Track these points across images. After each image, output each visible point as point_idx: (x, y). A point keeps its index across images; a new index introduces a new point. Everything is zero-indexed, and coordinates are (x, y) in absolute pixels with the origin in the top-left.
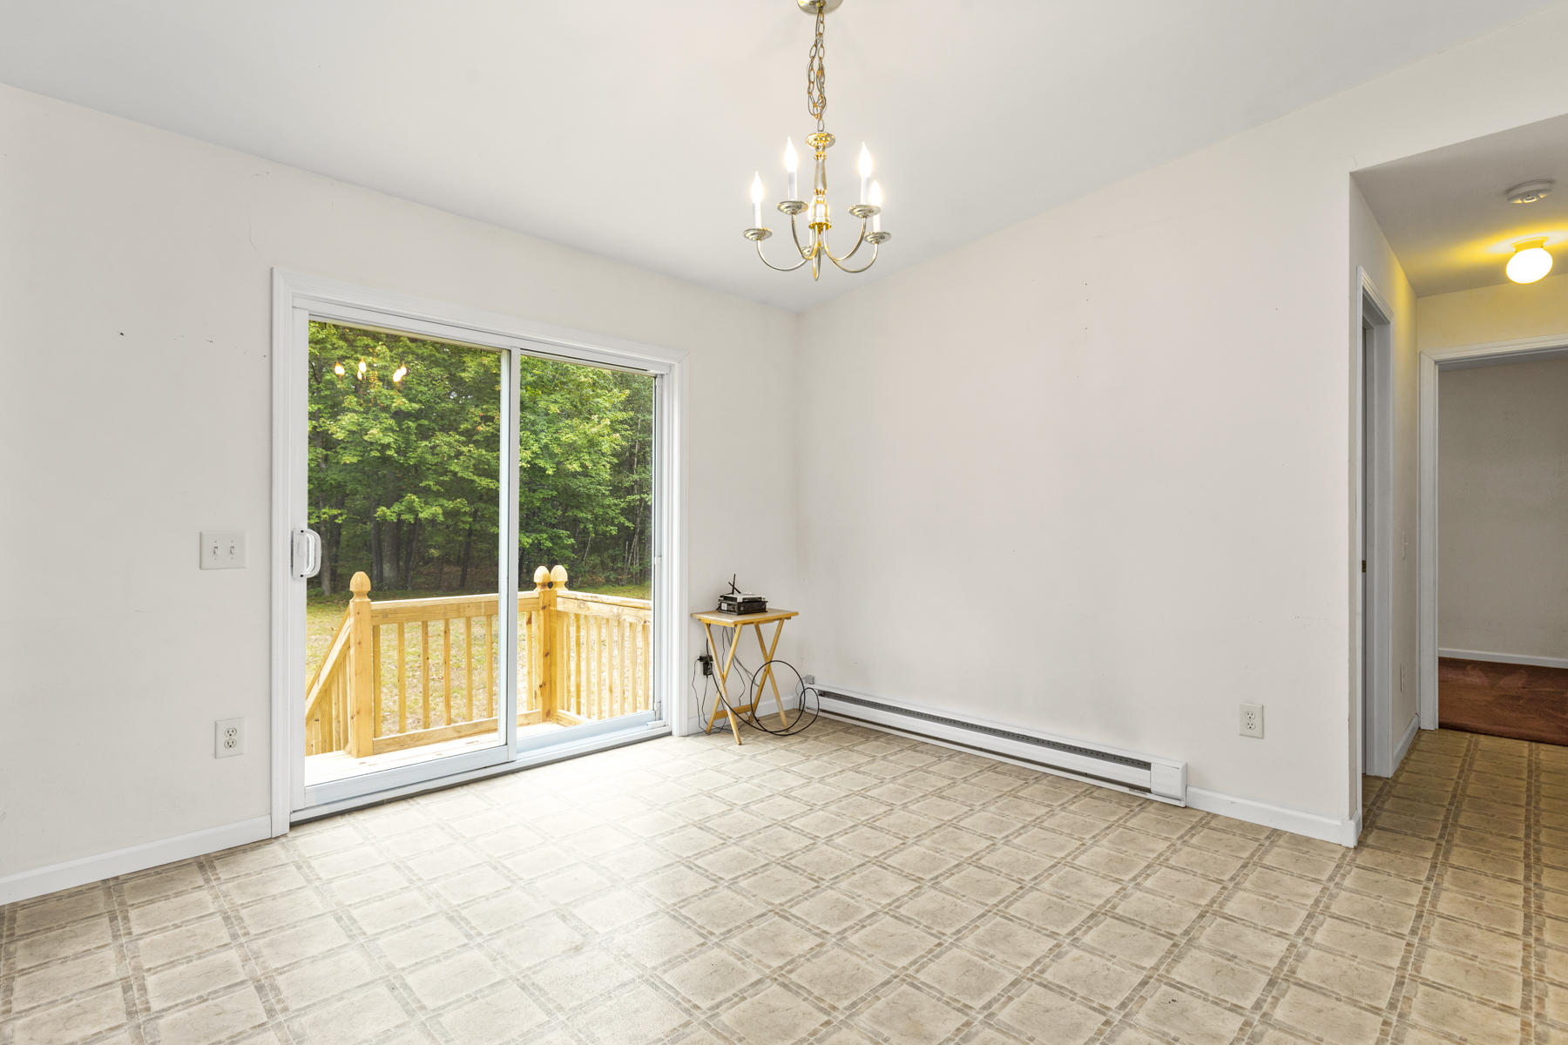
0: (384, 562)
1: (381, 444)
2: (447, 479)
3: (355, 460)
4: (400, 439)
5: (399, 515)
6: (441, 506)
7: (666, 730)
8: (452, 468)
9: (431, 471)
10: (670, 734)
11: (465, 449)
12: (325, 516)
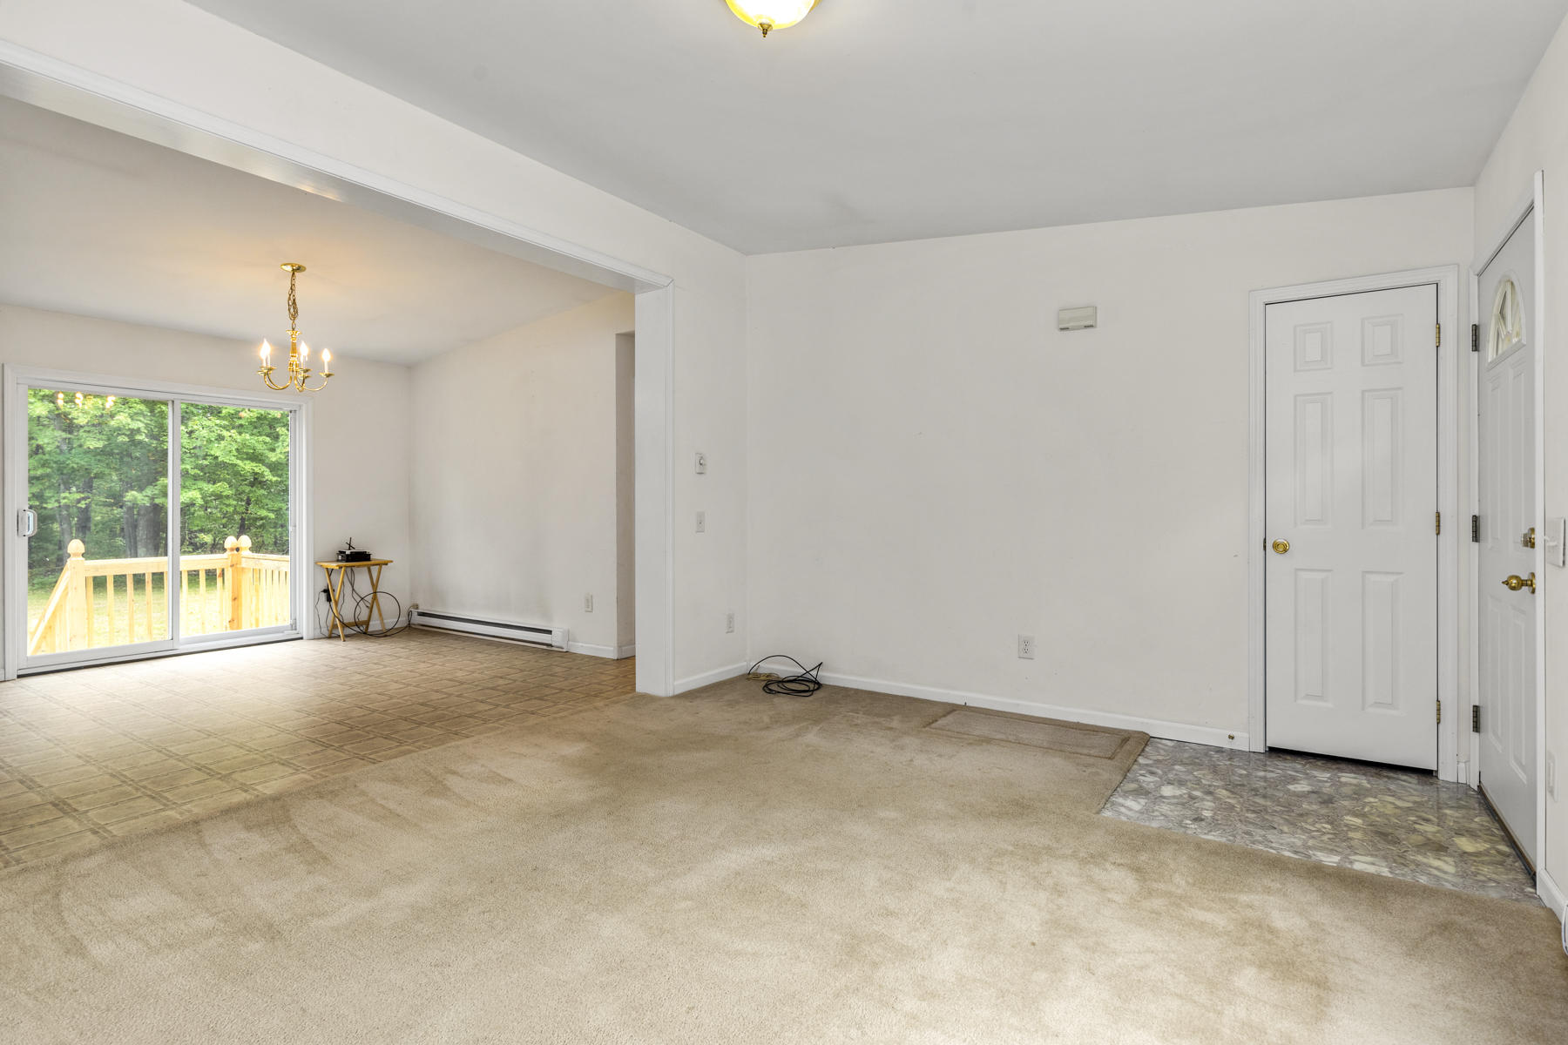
0: (139, 547)
1: (129, 429)
2: (206, 462)
3: (100, 445)
4: (152, 423)
5: (153, 499)
6: (200, 489)
7: (299, 636)
8: (212, 453)
9: (188, 455)
10: (302, 638)
11: (225, 433)
12: (66, 501)
